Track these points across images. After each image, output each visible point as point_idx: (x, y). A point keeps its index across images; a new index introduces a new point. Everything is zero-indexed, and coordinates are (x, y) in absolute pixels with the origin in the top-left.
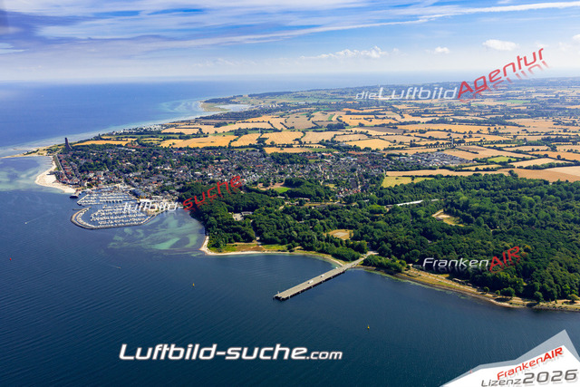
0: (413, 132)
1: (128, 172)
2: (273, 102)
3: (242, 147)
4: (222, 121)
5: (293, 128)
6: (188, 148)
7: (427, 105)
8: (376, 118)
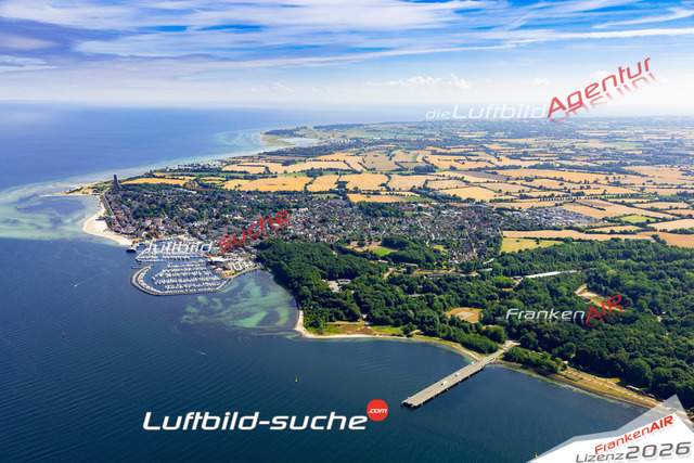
0: (517, 179)
1: (192, 220)
2: (343, 137)
3: (320, 193)
4: (291, 159)
5: (374, 169)
6: (257, 192)
7: (523, 146)
8: (469, 160)
